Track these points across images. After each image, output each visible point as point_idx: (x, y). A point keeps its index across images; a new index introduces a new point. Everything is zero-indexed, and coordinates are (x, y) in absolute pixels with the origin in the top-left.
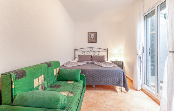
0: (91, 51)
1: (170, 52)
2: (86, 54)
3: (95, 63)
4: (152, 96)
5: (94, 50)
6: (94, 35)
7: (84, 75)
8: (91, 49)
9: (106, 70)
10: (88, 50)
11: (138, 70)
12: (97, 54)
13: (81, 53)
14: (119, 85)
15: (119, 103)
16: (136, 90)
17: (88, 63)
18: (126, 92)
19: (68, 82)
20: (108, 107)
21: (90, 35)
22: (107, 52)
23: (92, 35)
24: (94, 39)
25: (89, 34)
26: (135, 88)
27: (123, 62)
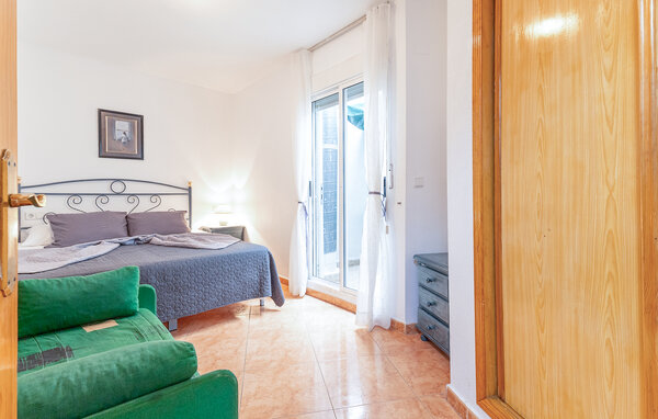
0: (118, 194)
1: (370, 193)
2: (88, 206)
3: (156, 240)
4: (333, 298)
5: (132, 188)
6: (132, 126)
7: (150, 286)
8: (118, 187)
9: (222, 257)
10: (103, 188)
11: (302, 242)
12: (144, 206)
13: (59, 206)
14: (260, 293)
15: (275, 338)
16: (298, 297)
17: (121, 244)
18: (277, 308)
19: (88, 329)
20: (254, 358)
21: (112, 125)
22: (187, 197)
23: (122, 126)
24: (129, 142)
25: (106, 118)
26: (295, 294)
27: (244, 229)
